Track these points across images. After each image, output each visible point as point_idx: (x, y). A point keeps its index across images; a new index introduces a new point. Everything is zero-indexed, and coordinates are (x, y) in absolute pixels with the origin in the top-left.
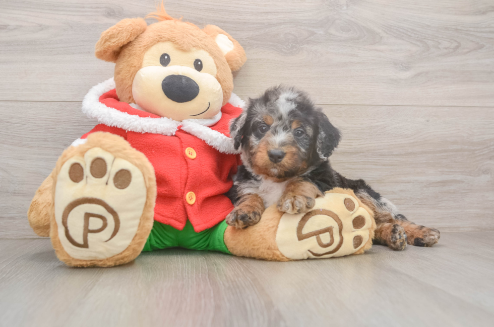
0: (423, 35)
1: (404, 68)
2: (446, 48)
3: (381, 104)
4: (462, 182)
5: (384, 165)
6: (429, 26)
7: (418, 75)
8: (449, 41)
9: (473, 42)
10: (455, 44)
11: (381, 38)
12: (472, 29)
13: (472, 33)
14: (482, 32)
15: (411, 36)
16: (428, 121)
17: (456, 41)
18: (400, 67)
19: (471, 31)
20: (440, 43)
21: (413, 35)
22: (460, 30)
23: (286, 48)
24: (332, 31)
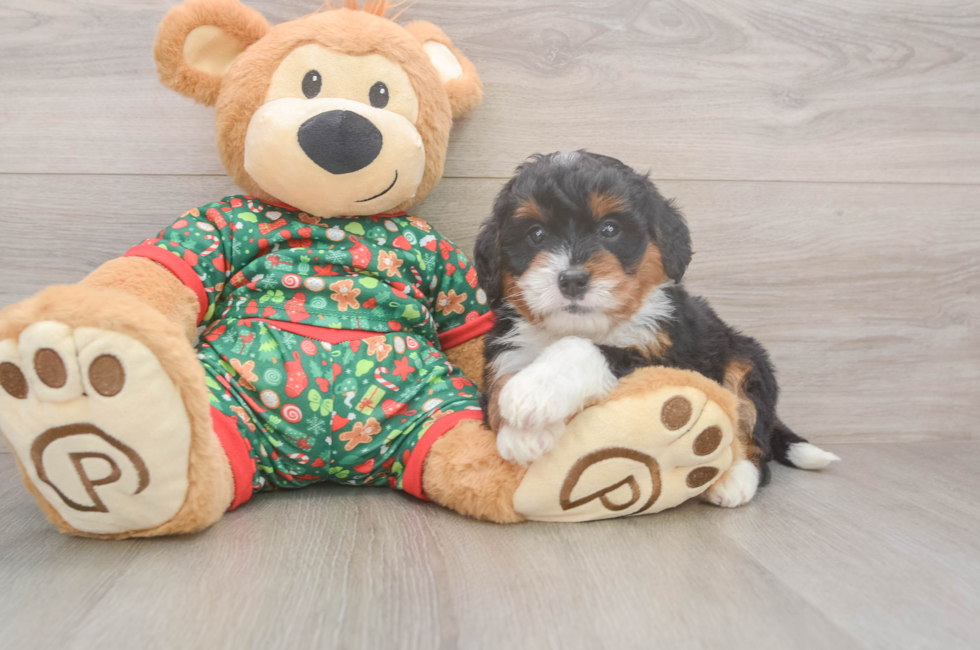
0: (835, 31)
1: (793, 103)
3: (742, 178)
4: (909, 340)
5: (746, 306)
6: (847, 13)
7: (822, 117)
11: (746, 39)
14: (960, 26)
15: (810, 35)
17: (903, 45)
18: (784, 100)
20: (869, 50)
21: (813, 32)
22: (914, 21)
23: (544, 60)
24: (643, 24)
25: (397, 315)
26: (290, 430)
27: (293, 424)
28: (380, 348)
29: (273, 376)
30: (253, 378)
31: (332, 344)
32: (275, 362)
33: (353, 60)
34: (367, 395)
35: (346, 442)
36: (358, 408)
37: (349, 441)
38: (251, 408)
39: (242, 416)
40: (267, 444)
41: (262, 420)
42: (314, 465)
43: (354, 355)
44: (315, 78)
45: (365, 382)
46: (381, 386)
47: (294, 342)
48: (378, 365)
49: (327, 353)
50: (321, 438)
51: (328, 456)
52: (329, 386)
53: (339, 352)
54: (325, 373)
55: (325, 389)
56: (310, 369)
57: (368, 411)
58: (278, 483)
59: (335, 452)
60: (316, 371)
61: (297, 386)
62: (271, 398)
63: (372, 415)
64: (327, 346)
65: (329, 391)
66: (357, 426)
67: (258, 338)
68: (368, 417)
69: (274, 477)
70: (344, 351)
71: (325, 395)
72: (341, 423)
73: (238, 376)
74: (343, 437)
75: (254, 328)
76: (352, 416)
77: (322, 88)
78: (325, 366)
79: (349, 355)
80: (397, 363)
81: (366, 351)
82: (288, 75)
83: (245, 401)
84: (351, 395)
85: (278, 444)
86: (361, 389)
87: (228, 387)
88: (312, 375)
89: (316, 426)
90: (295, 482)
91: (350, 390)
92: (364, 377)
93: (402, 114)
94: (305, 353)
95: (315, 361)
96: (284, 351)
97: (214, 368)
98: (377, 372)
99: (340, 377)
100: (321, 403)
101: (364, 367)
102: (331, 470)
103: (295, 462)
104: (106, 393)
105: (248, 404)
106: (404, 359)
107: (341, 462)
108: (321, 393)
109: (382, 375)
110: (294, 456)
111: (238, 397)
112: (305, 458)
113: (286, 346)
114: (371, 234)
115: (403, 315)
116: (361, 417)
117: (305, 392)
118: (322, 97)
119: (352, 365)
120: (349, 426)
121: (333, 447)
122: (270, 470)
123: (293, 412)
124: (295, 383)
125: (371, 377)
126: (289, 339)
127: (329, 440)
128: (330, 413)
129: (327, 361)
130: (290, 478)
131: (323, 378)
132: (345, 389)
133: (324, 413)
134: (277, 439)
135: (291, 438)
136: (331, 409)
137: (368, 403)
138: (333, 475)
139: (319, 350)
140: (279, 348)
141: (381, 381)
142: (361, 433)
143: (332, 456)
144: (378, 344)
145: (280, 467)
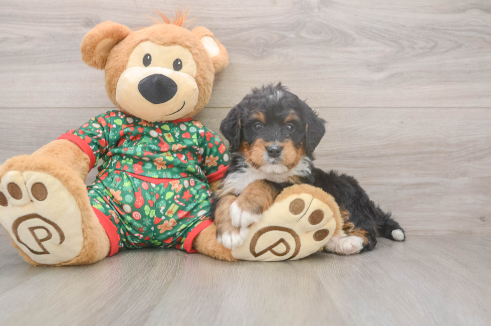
0: (398, 35)
1: (378, 69)
16: (402, 123)
21: (387, 36)
23: (256, 52)
24: (303, 34)
25: (184, 170)
26: (135, 223)
27: (138, 221)
28: (177, 186)
29: (129, 198)
30: (120, 199)
31: (156, 184)
32: (130, 192)
33: (166, 48)
34: (170, 208)
35: (160, 229)
36: (166, 214)
37: (162, 229)
38: (118, 212)
39: (114, 215)
40: (124, 228)
41: (123, 218)
42: (146, 239)
43: (165, 189)
44: (149, 57)
45: (170, 202)
46: (177, 204)
47: (139, 183)
48: (175, 194)
49: (153, 188)
50: (149, 227)
51: (152, 235)
52: (153, 204)
53: (158, 188)
54: (152, 198)
55: (152, 205)
56: (146, 196)
57: (170, 215)
58: (127, 246)
59: (155, 234)
60: (148, 197)
61: (140, 204)
62: (127, 208)
63: (173, 217)
64: (153, 185)
65: (153, 206)
66: (165, 222)
67: (123, 180)
68: (171, 218)
69: (126, 243)
70: (161, 188)
71: (152, 208)
72: (158, 221)
73: (113, 197)
74: (159, 227)
75: (121, 175)
76: (163, 218)
77: (152, 62)
78: (152, 195)
79: (163, 189)
80: (185, 193)
81: (171, 188)
82: (136, 57)
83: (115, 209)
84: (163, 208)
85: (130, 229)
86: (168, 205)
87: (108, 202)
88: (146, 199)
89: (147, 222)
90: (135, 246)
91: (162, 206)
92: (169, 200)
93: (188, 73)
94: (143, 189)
95: (148, 192)
96: (134, 187)
97: (102, 193)
98: (175, 197)
99: (158, 200)
100: (150, 211)
101: (169, 195)
102: (153, 242)
103: (137, 237)
104: (40, 199)
105: (117, 210)
106: (188, 191)
107: (158, 238)
108: (150, 207)
109: (177, 199)
110: (137, 235)
111: (112, 207)
112: (142, 236)
113: (135, 185)
114: (173, 130)
115: (187, 169)
116: (168, 218)
117: (143, 206)
118: (152, 66)
119: (164, 194)
120: (162, 222)
121: (154, 232)
122: (125, 240)
123: (137, 215)
124: (138, 202)
125: (172, 200)
126: (136, 182)
127: (153, 228)
128: (154, 216)
129: (153, 193)
130: (134, 244)
131: (151, 200)
132: (161, 205)
133: (151, 216)
134: (129, 227)
135: (135, 227)
136: (154, 214)
137: (171, 212)
138: (154, 244)
139: (150, 187)
140: (132, 185)
141: (177, 201)
142: (168, 225)
143: (154, 236)
144: (176, 184)
145: (129, 239)
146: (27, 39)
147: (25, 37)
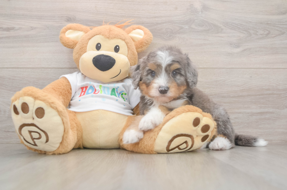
0: (247, 27)
1: (236, 47)
2: (261, 35)
3: (222, 67)
4: (273, 113)
5: (225, 103)
6: (250, 22)
7: (245, 50)
8: (263, 31)
9: (278, 30)
10: (267, 32)
11: (222, 29)
12: (277, 23)
13: (277, 25)
14: (283, 25)
15: (240, 28)
16: (251, 77)
17: (267, 30)
18: (234, 46)
19: (276, 24)
20: (258, 32)
21: (241, 27)
22: (270, 24)
23: (166, 36)
24: (193, 26)
44: (99, 45)
104: (39, 117)
146: (32, 28)
147: (32, 27)
